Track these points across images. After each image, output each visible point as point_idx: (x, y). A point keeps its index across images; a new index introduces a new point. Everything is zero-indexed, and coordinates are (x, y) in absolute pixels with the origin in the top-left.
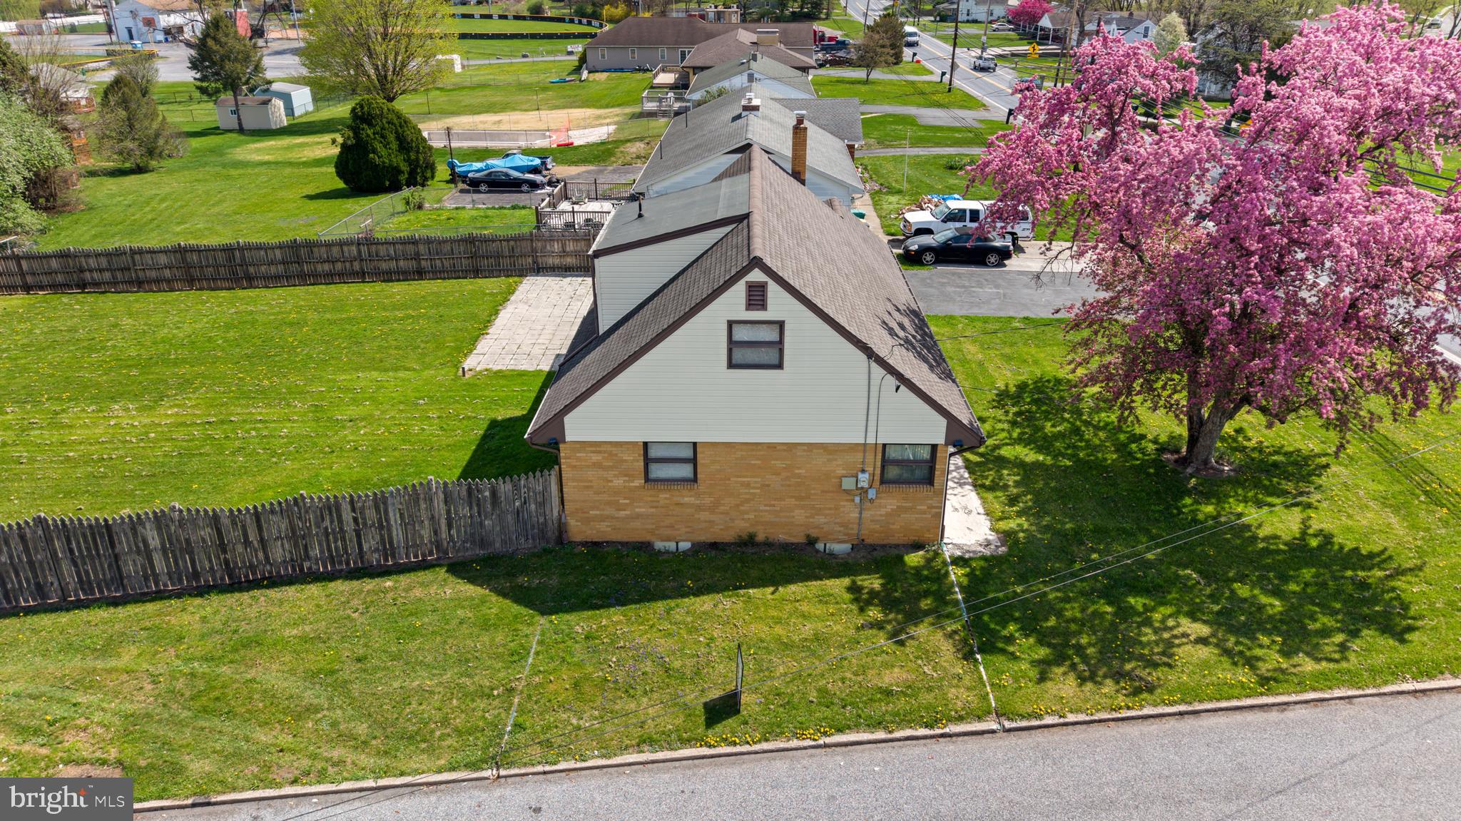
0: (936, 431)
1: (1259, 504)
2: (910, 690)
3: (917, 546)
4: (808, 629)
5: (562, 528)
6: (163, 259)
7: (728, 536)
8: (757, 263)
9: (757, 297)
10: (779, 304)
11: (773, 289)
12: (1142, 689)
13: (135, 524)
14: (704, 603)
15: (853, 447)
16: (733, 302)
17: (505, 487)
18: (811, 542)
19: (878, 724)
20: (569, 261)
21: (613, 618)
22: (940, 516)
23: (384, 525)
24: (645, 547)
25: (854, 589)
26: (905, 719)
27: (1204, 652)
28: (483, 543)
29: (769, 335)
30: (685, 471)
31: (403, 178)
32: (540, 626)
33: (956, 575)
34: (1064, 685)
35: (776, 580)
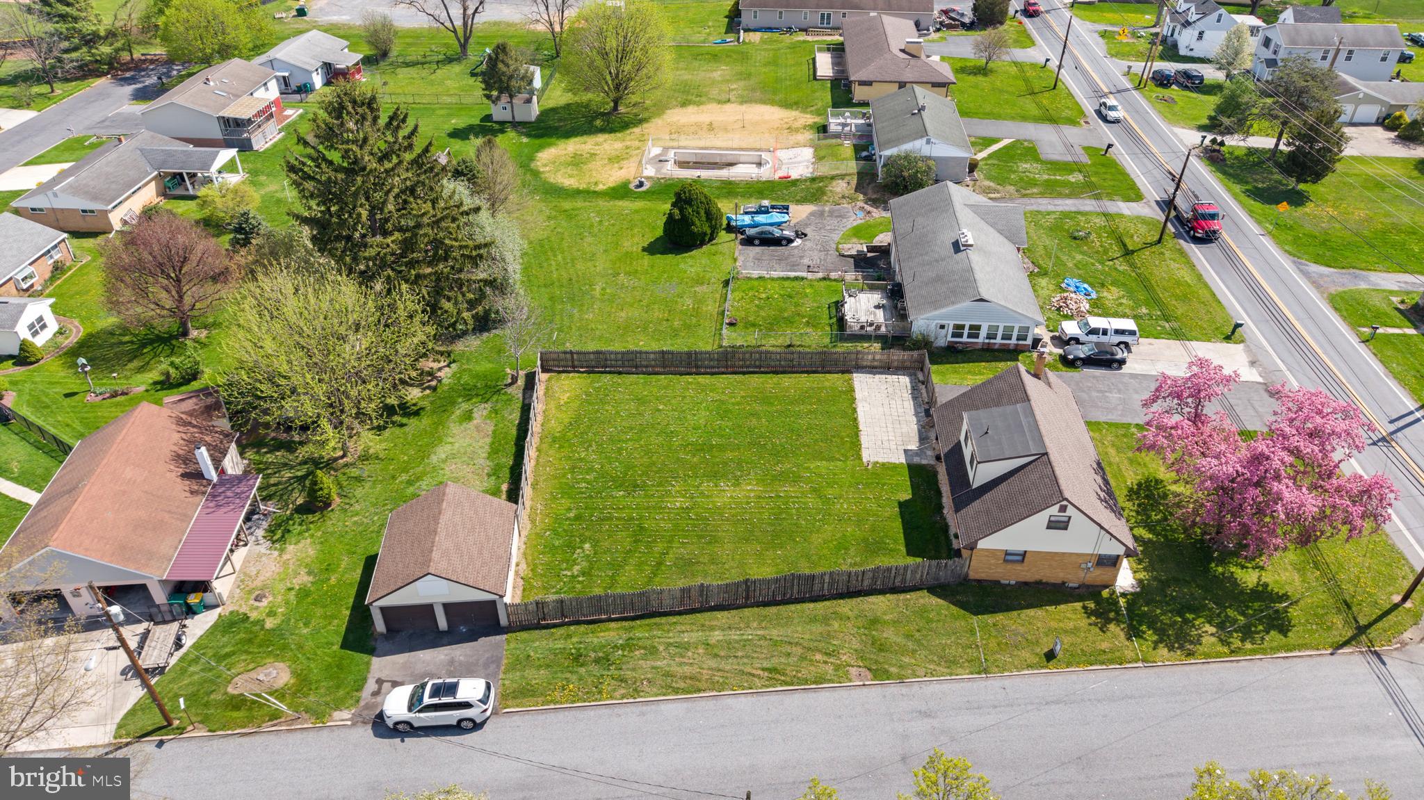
0: (1121, 550)
1: (1243, 567)
2: (1112, 651)
3: (1106, 587)
4: (1071, 625)
5: (967, 575)
7: (1032, 580)
8: (1066, 499)
9: (1063, 509)
10: (1071, 511)
11: (1070, 507)
12: (1190, 654)
14: (1031, 612)
15: (1088, 555)
16: (1054, 510)
18: (1064, 583)
19: (1102, 663)
21: (1000, 617)
22: (1115, 577)
23: (905, 574)
24: (997, 583)
25: (1084, 607)
26: (1112, 661)
27: (1213, 639)
28: (938, 579)
29: (1066, 519)
30: (1020, 558)
32: (975, 620)
33: (1122, 602)
34: (1163, 651)
35: (1056, 603)
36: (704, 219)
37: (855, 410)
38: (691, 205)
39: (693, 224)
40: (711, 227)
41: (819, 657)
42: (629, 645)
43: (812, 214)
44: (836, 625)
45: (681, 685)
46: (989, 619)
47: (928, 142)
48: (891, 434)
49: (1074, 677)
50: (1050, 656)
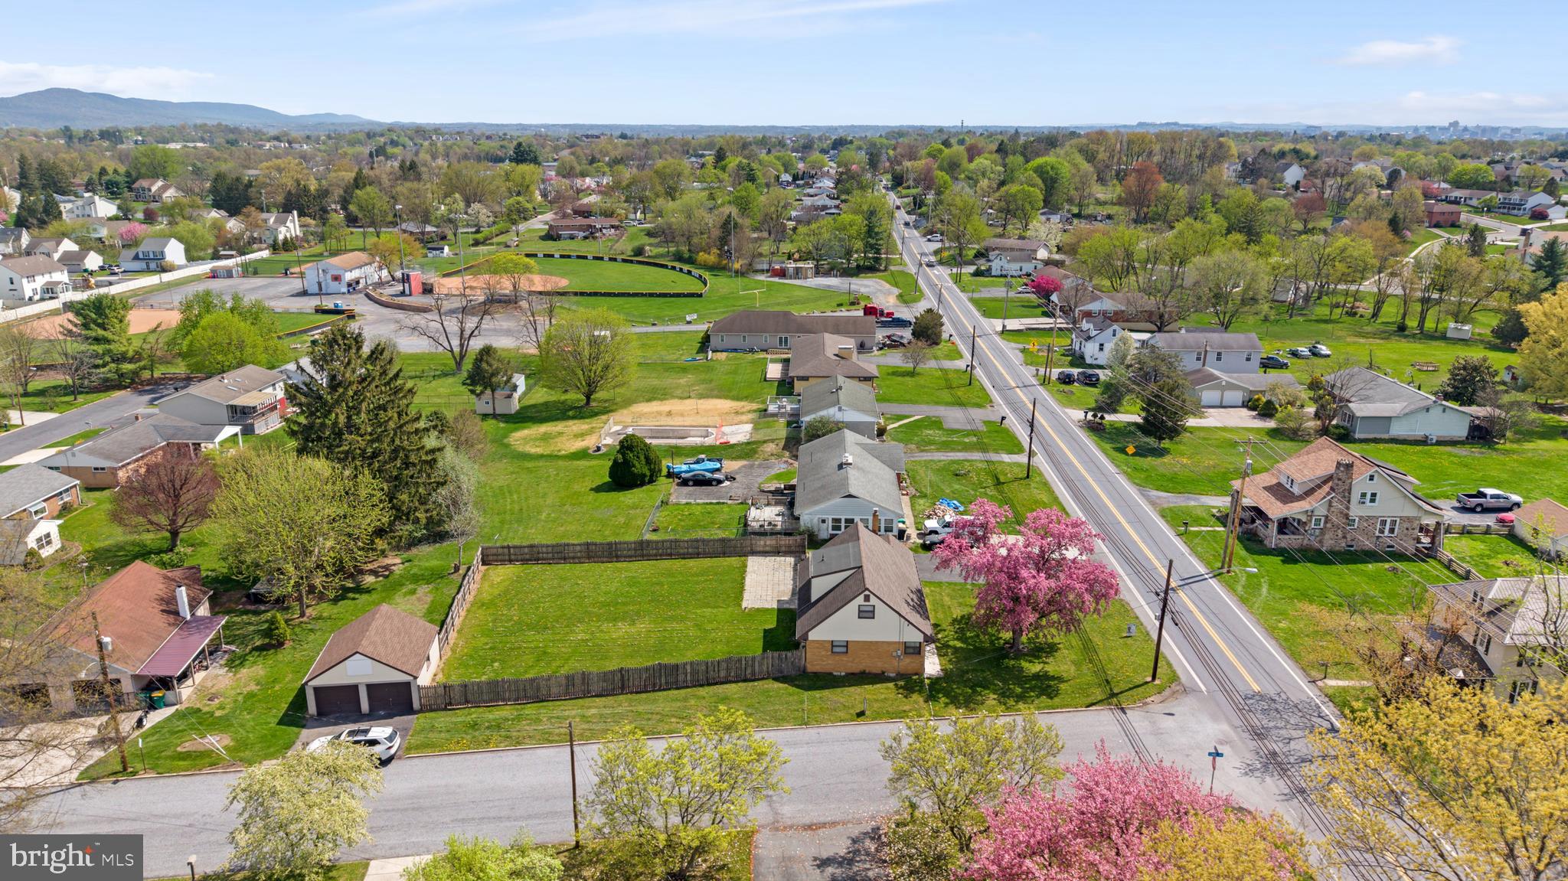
0: (920, 638)
1: (1030, 662)
2: (911, 710)
3: (916, 674)
4: (883, 696)
5: (805, 667)
6: (578, 548)
7: (857, 671)
8: (867, 589)
9: (867, 599)
10: (873, 600)
11: (872, 596)
12: (973, 710)
13: (685, 664)
14: (852, 689)
15: (895, 643)
16: (860, 600)
17: (789, 654)
18: (883, 673)
20: (767, 549)
21: (826, 693)
22: (923, 665)
23: (753, 666)
24: (831, 674)
25: (896, 685)
27: (994, 702)
28: (781, 672)
29: (871, 609)
30: (844, 650)
31: (647, 479)
32: (806, 695)
33: (927, 681)
34: (952, 710)
35: (873, 683)
36: (644, 462)
37: (744, 578)
38: (632, 451)
39: (634, 466)
40: (650, 470)
41: (673, 720)
42: (519, 718)
43: (744, 466)
44: (693, 702)
45: (557, 738)
46: (817, 694)
47: (840, 409)
48: (769, 592)
49: (877, 726)
50: (861, 714)
